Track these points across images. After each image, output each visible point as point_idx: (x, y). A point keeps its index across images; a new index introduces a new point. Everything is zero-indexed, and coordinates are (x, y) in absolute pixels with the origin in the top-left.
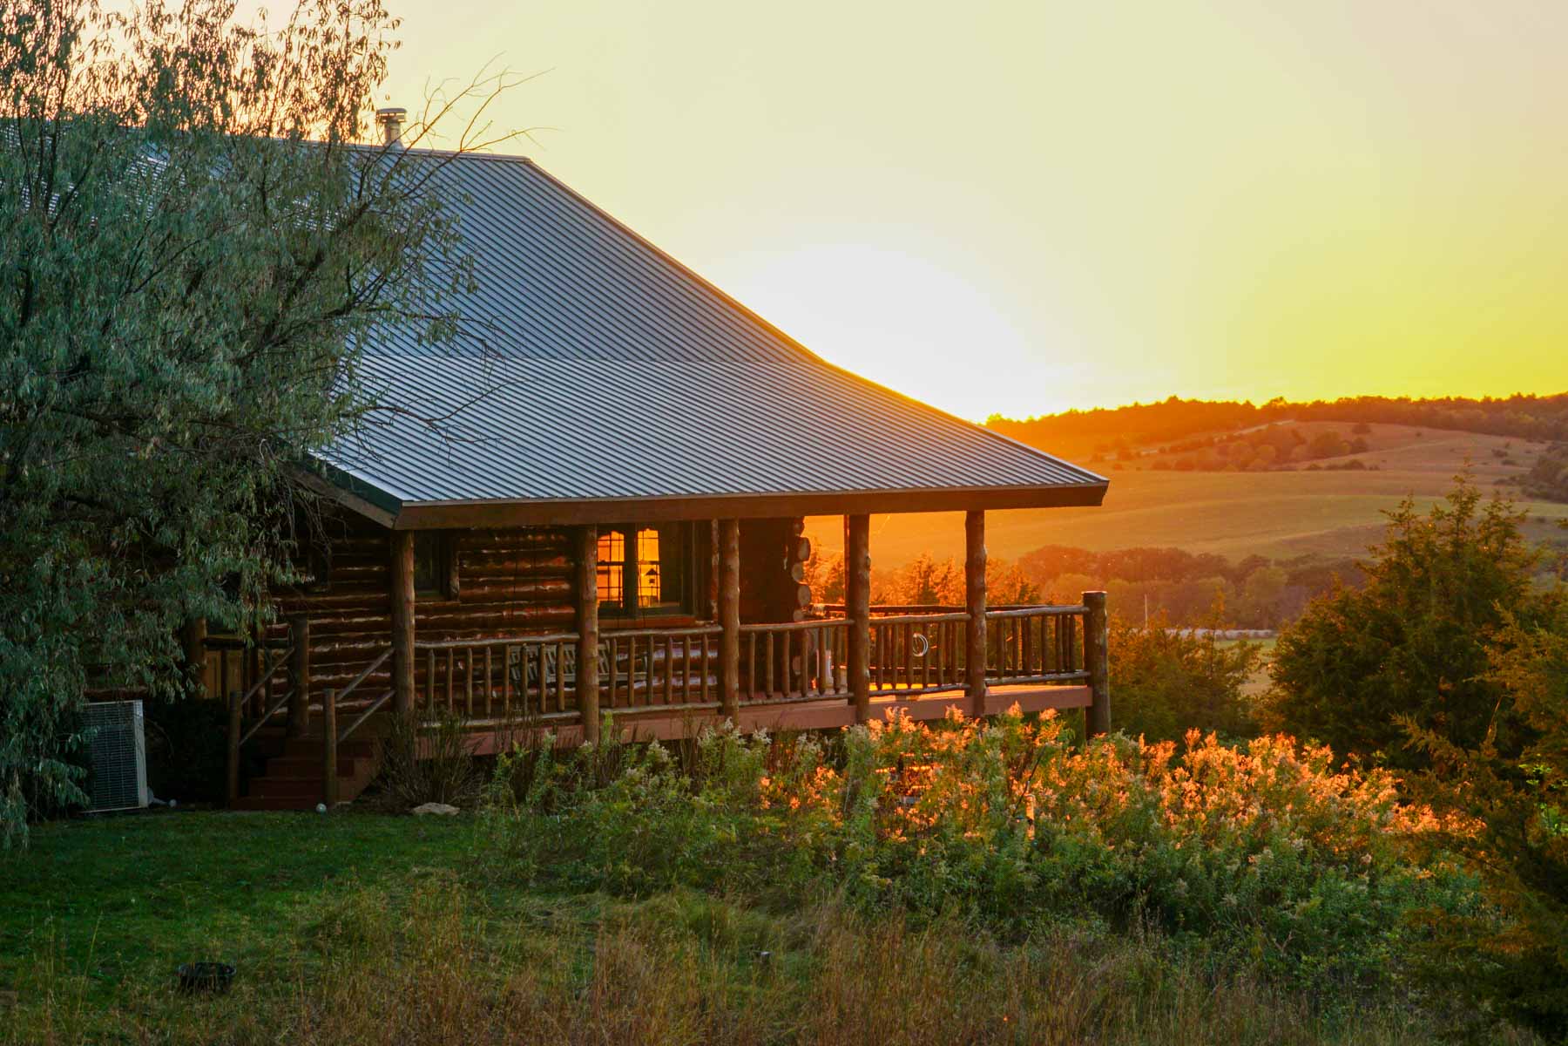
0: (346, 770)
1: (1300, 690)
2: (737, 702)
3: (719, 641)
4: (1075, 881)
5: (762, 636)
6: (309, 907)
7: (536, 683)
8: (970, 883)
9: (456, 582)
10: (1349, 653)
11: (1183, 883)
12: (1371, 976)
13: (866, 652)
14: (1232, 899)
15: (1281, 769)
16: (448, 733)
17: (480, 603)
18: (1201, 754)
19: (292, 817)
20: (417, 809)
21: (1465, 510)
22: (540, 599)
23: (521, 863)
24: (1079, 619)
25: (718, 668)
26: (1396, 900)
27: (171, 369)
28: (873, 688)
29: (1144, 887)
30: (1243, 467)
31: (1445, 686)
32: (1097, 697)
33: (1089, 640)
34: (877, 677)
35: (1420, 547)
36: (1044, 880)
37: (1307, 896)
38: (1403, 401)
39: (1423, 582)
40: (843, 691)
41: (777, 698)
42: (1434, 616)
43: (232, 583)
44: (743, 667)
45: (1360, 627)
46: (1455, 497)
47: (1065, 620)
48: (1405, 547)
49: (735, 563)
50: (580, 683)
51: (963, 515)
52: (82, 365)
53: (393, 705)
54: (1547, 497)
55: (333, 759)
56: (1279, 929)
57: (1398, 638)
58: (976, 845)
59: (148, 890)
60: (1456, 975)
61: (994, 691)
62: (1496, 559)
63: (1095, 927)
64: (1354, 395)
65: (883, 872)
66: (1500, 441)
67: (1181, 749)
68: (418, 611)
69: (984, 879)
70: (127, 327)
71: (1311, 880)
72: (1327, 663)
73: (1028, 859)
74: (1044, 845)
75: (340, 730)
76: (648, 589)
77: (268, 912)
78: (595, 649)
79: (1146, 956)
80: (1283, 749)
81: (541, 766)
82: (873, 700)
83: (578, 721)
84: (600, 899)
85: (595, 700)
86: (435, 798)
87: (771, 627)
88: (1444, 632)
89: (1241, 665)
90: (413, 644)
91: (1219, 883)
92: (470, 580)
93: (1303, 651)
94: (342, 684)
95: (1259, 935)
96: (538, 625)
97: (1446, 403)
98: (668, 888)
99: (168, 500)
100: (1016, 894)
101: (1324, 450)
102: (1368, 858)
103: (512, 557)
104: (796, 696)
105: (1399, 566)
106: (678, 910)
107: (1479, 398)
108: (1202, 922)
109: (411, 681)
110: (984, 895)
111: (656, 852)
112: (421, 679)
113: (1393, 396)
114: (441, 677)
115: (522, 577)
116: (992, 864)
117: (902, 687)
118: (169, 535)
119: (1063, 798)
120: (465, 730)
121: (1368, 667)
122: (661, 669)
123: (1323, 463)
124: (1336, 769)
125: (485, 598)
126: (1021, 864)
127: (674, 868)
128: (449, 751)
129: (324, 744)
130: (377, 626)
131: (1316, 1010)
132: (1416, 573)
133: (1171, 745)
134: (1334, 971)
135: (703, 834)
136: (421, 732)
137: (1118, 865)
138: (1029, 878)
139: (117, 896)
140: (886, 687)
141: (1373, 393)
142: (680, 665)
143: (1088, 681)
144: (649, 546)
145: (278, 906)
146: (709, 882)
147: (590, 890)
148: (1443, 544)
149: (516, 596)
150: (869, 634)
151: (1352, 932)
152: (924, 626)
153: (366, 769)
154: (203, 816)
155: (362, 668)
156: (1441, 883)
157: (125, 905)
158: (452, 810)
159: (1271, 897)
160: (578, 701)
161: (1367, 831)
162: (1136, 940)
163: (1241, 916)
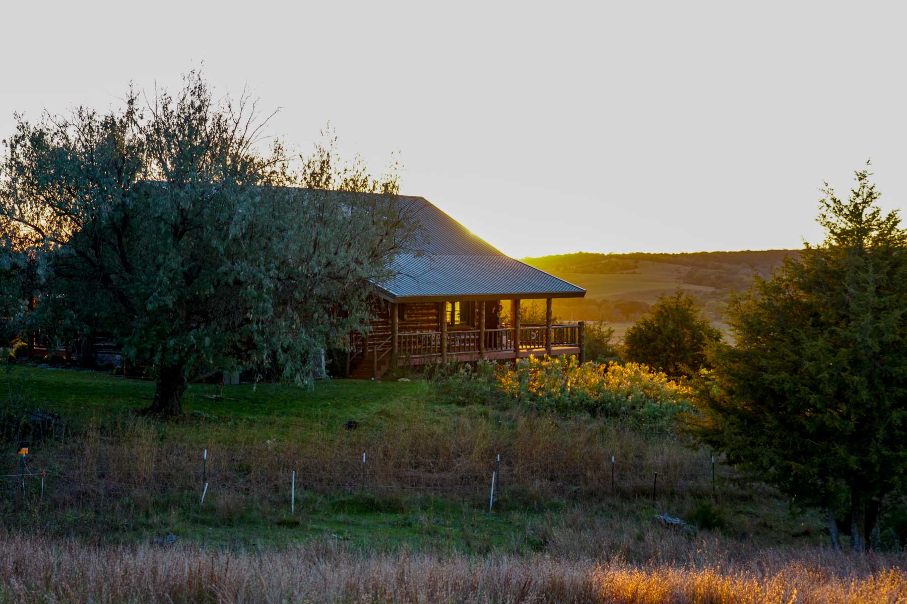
0: (379, 369)
1: (632, 347)
2: (484, 351)
3: (479, 334)
4: (581, 403)
5: (491, 333)
6: (377, 406)
7: (429, 344)
8: (554, 403)
9: (406, 316)
10: (646, 337)
11: (610, 404)
12: (661, 430)
13: (518, 337)
14: (623, 408)
15: (635, 373)
16: (407, 359)
17: (412, 322)
18: (613, 368)
19: (365, 381)
20: (399, 380)
21: (679, 296)
22: (429, 321)
23: (431, 396)
24: (577, 329)
25: (479, 341)
26: (667, 409)
27: (353, 266)
28: (520, 347)
29: (601, 404)
30: (601, 273)
31: (673, 346)
32: (581, 351)
33: (580, 335)
34: (521, 344)
35: (666, 306)
36: (573, 402)
37: (643, 407)
38: (649, 254)
39: (668, 316)
40: (513, 348)
41: (495, 349)
42: (671, 326)
43: (362, 321)
44: (486, 341)
45: (650, 329)
46: (677, 293)
47: (573, 329)
48: (663, 306)
49: (484, 313)
50: (441, 345)
51: (546, 300)
52: (329, 264)
53: (392, 351)
54: (691, 283)
55: (375, 365)
56: (636, 417)
57: (660, 333)
58: (556, 393)
59: (332, 401)
60: (690, 431)
61: (554, 349)
62: (688, 310)
63: (587, 416)
64: (635, 252)
65: (531, 400)
66: (677, 266)
67: (608, 366)
68: (399, 324)
69: (557, 402)
70: (342, 254)
71: (644, 403)
72: (640, 339)
73: (569, 397)
74: (572, 393)
75: (378, 357)
76: (457, 318)
77: (365, 408)
78: (445, 336)
79: (601, 424)
80: (635, 366)
81: (437, 369)
82: (521, 351)
83: (441, 356)
84: (454, 406)
85: (445, 350)
86: (403, 377)
87: (493, 330)
88: (673, 331)
89: (608, 336)
90: (397, 334)
91: (620, 403)
92: (410, 316)
93: (634, 336)
94: (379, 344)
95: (631, 418)
96: (428, 328)
97: (661, 254)
98: (472, 404)
99: (344, 298)
100: (566, 406)
101: (625, 267)
102: (659, 397)
103: (421, 309)
104: (500, 349)
105: (660, 312)
106: (476, 410)
107: (671, 253)
108: (616, 415)
109: (397, 345)
110: (557, 407)
111: (468, 394)
112: (399, 343)
113: (646, 252)
114: (405, 343)
115: (423, 315)
116: (559, 398)
117: (528, 347)
118: (346, 307)
119: (577, 381)
120: (412, 358)
121: (652, 340)
122: (463, 341)
123: (625, 272)
124: (650, 372)
125: (413, 321)
126: (567, 398)
127: (473, 398)
128: (407, 364)
129: (373, 362)
130: (385, 328)
131: (647, 439)
132: (666, 314)
133: (605, 365)
134: (651, 428)
135: (482, 389)
136: (400, 358)
137: (594, 398)
138: (570, 402)
139: (324, 402)
140: (524, 347)
141: (640, 251)
142: (468, 340)
143: (579, 346)
144: (457, 306)
145: (368, 406)
146: (483, 403)
147: (450, 404)
148: (673, 306)
149: (422, 320)
150: (519, 332)
151: (655, 418)
152: (534, 331)
153: (384, 369)
154: (341, 380)
155: (385, 339)
156: (678, 404)
157: (327, 405)
158: (409, 380)
159: (634, 408)
160: (441, 350)
161: (658, 389)
162: (598, 419)
163: (626, 413)
